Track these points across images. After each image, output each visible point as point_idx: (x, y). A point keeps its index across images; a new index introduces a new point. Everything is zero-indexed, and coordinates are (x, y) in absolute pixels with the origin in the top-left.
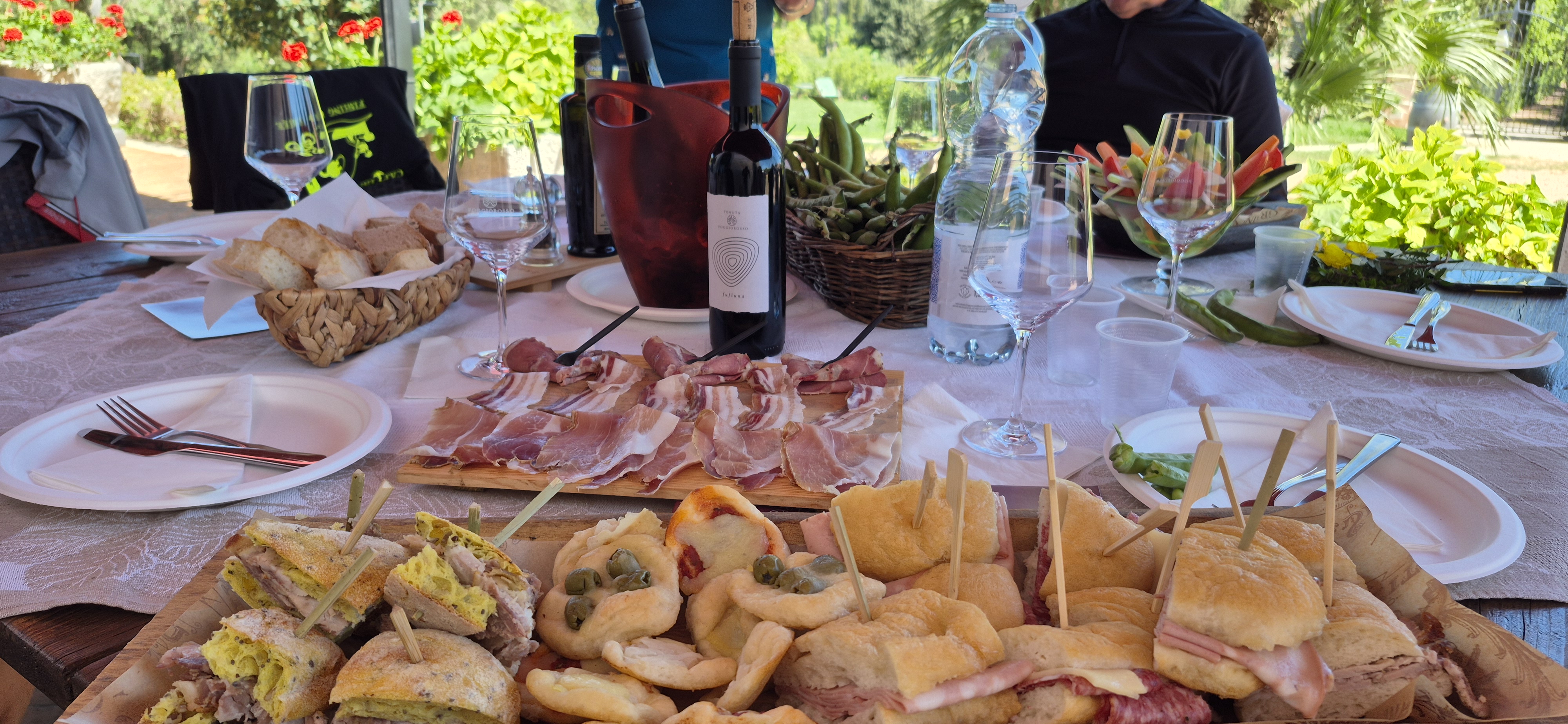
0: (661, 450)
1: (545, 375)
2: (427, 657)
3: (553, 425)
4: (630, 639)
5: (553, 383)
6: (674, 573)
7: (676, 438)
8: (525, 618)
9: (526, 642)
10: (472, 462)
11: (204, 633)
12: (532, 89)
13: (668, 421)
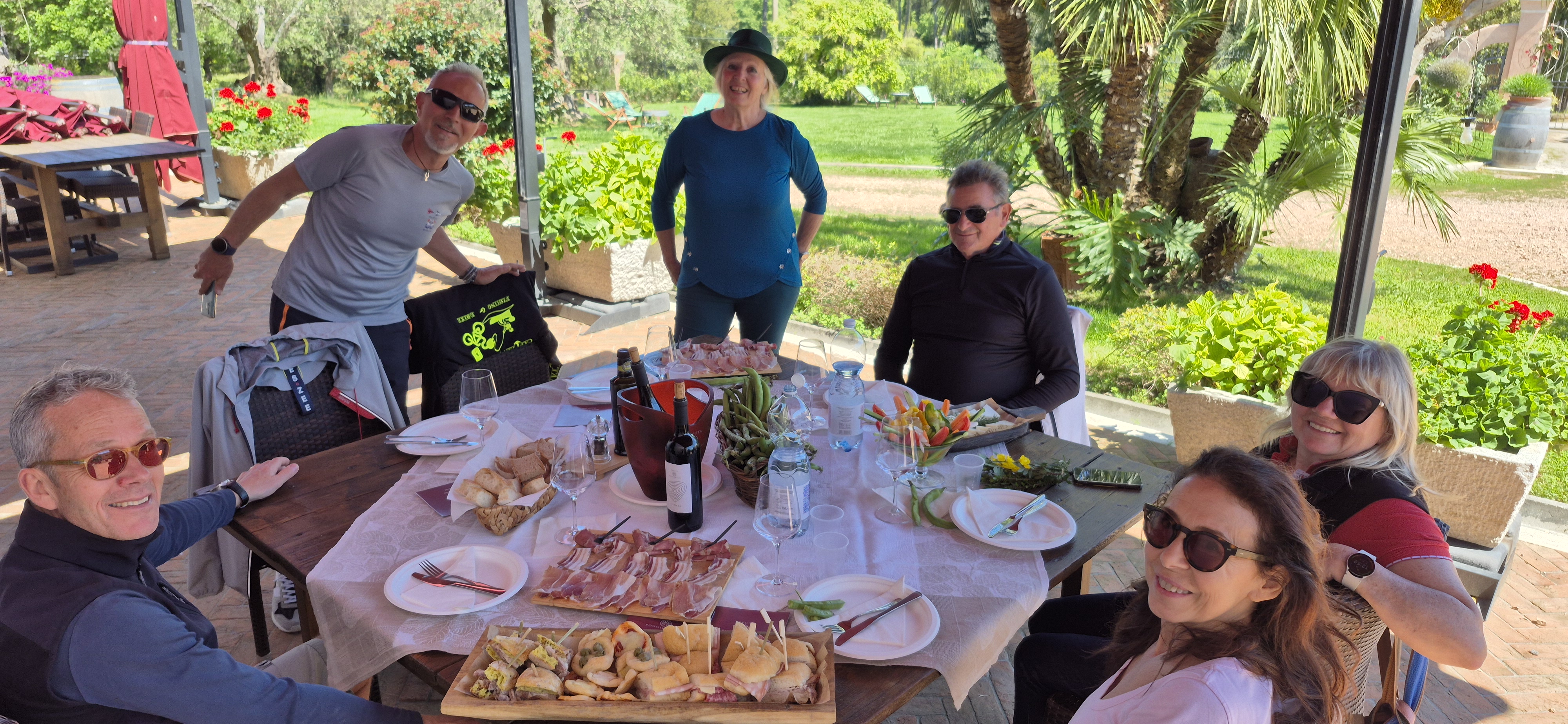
0: (628, 592)
1: (589, 549)
2: (540, 676)
3: (589, 579)
4: (597, 672)
5: (593, 553)
6: (612, 651)
7: (634, 587)
8: (566, 666)
9: (566, 672)
10: (557, 597)
11: (485, 666)
12: (626, 206)
13: (632, 579)
